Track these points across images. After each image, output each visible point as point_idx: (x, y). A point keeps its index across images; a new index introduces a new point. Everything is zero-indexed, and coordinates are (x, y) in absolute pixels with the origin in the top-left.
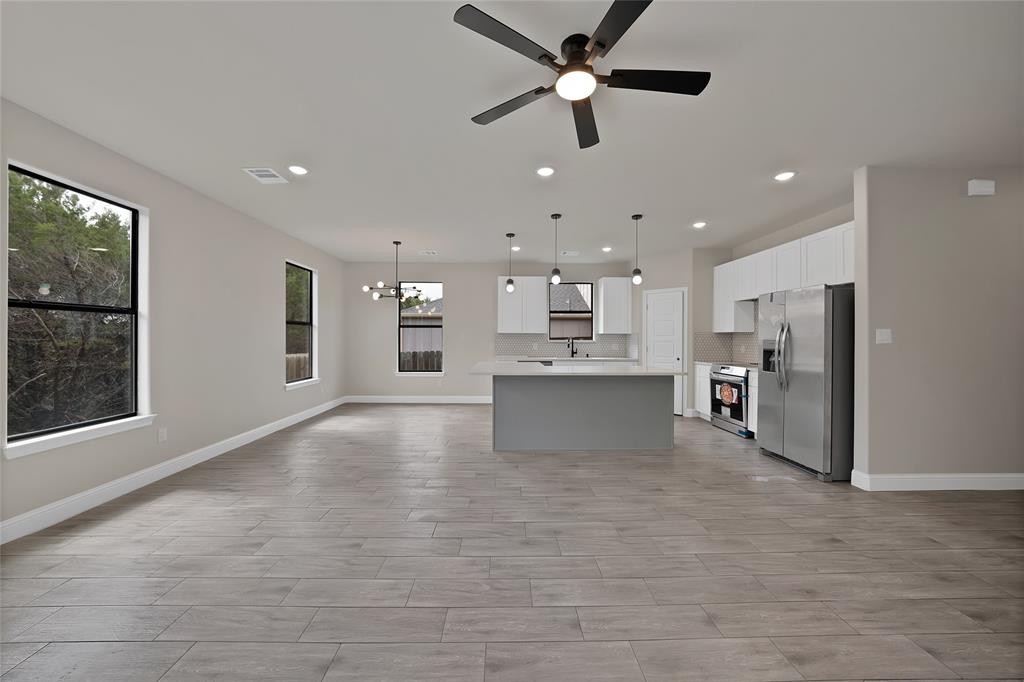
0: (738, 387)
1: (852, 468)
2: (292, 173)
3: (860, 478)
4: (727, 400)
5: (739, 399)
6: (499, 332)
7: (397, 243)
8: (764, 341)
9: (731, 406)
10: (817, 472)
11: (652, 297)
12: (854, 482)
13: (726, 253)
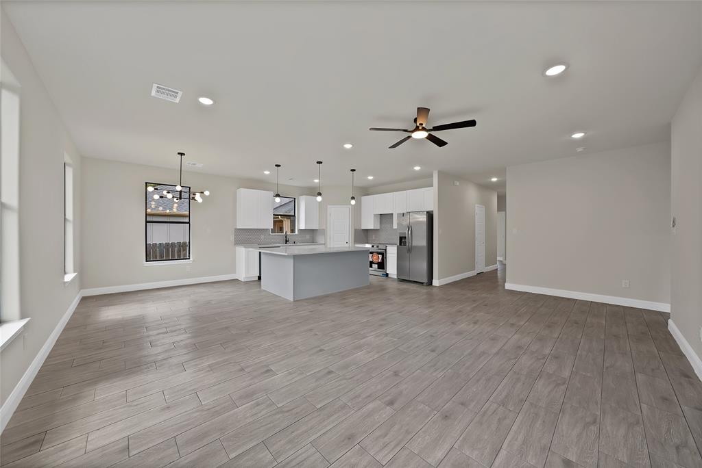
0: (382, 254)
1: (432, 279)
2: (200, 102)
3: (436, 282)
4: (375, 261)
5: (383, 259)
6: (238, 227)
7: (182, 154)
8: (400, 233)
9: (378, 263)
10: (423, 283)
11: (332, 210)
12: (433, 284)
13: (366, 191)
